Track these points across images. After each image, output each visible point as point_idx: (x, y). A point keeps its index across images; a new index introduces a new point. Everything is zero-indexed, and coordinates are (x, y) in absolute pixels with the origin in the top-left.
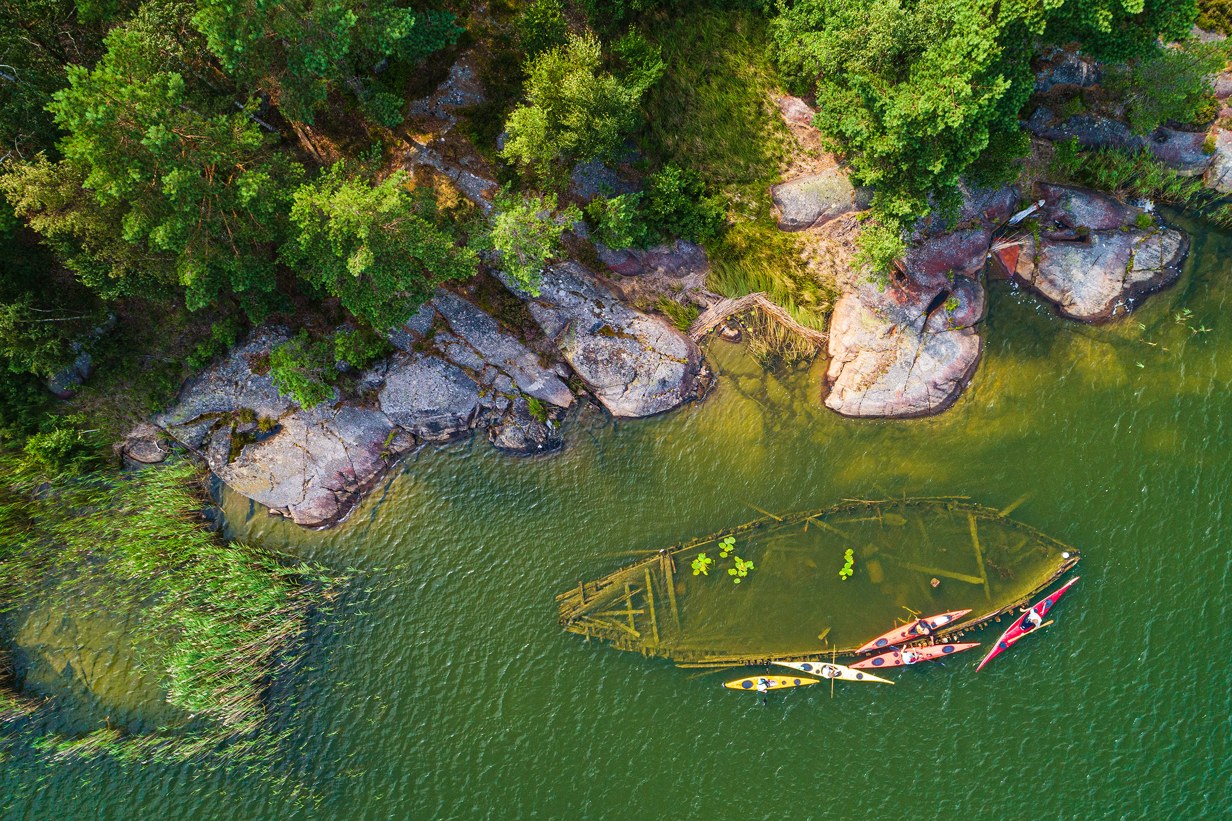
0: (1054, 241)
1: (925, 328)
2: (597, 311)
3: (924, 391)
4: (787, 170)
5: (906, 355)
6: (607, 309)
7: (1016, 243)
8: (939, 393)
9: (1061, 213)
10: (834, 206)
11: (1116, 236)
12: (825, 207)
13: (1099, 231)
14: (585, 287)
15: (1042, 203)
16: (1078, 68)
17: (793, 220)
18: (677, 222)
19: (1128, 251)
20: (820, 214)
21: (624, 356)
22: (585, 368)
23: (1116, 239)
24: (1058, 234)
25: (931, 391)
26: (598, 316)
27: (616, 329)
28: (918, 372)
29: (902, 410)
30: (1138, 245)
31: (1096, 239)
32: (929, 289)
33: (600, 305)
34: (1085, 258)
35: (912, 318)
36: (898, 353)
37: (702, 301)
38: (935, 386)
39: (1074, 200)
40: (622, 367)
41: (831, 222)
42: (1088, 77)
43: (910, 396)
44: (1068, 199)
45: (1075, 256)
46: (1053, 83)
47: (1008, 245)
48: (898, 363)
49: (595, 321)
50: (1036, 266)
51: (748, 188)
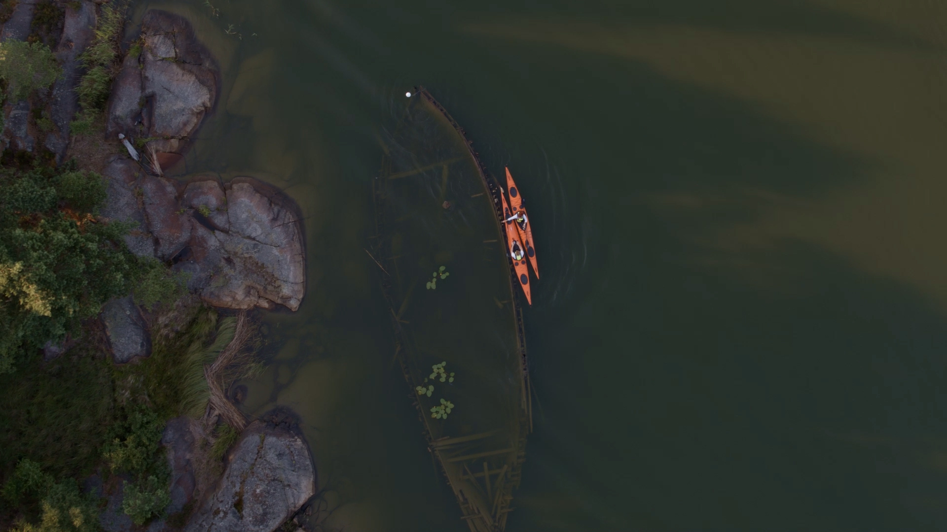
0: (151, 125)
1: (226, 231)
2: (222, 514)
3: (279, 230)
4: (102, 351)
5: (247, 249)
6: (220, 506)
7: (155, 156)
8: (282, 214)
9: (129, 121)
10: (128, 313)
11: (147, 74)
12: (129, 320)
13: (143, 88)
14: (204, 523)
15: (122, 136)
16: (15, 118)
17: (142, 345)
18: (146, 447)
19: (159, 63)
20: (135, 324)
21: (258, 491)
22: (271, 523)
23: (149, 74)
24: (146, 122)
25: (279, 223)
26: (226, 513)
27: (237, 498)
28: (262, 237)
29: (297, 246)
30: (155, 55)
31: (149, 91)
32: (193, 229)
33: (217, 512)
34: (164, 100)
35: (218, 244)
36: (246, 255)
37: (213, 419)
38: (275, 219)
39: (118, 113)
40: (268, 492)
41: (142, 313)
42: (22, 109)
43: (284, 242)
44: (116, 118)
45: (162, 108)
46: (26, 136)
47: (156, 162)
48: (255, 256)
49: (230, 516)
50: (172, 137)
51: (118, 383)
